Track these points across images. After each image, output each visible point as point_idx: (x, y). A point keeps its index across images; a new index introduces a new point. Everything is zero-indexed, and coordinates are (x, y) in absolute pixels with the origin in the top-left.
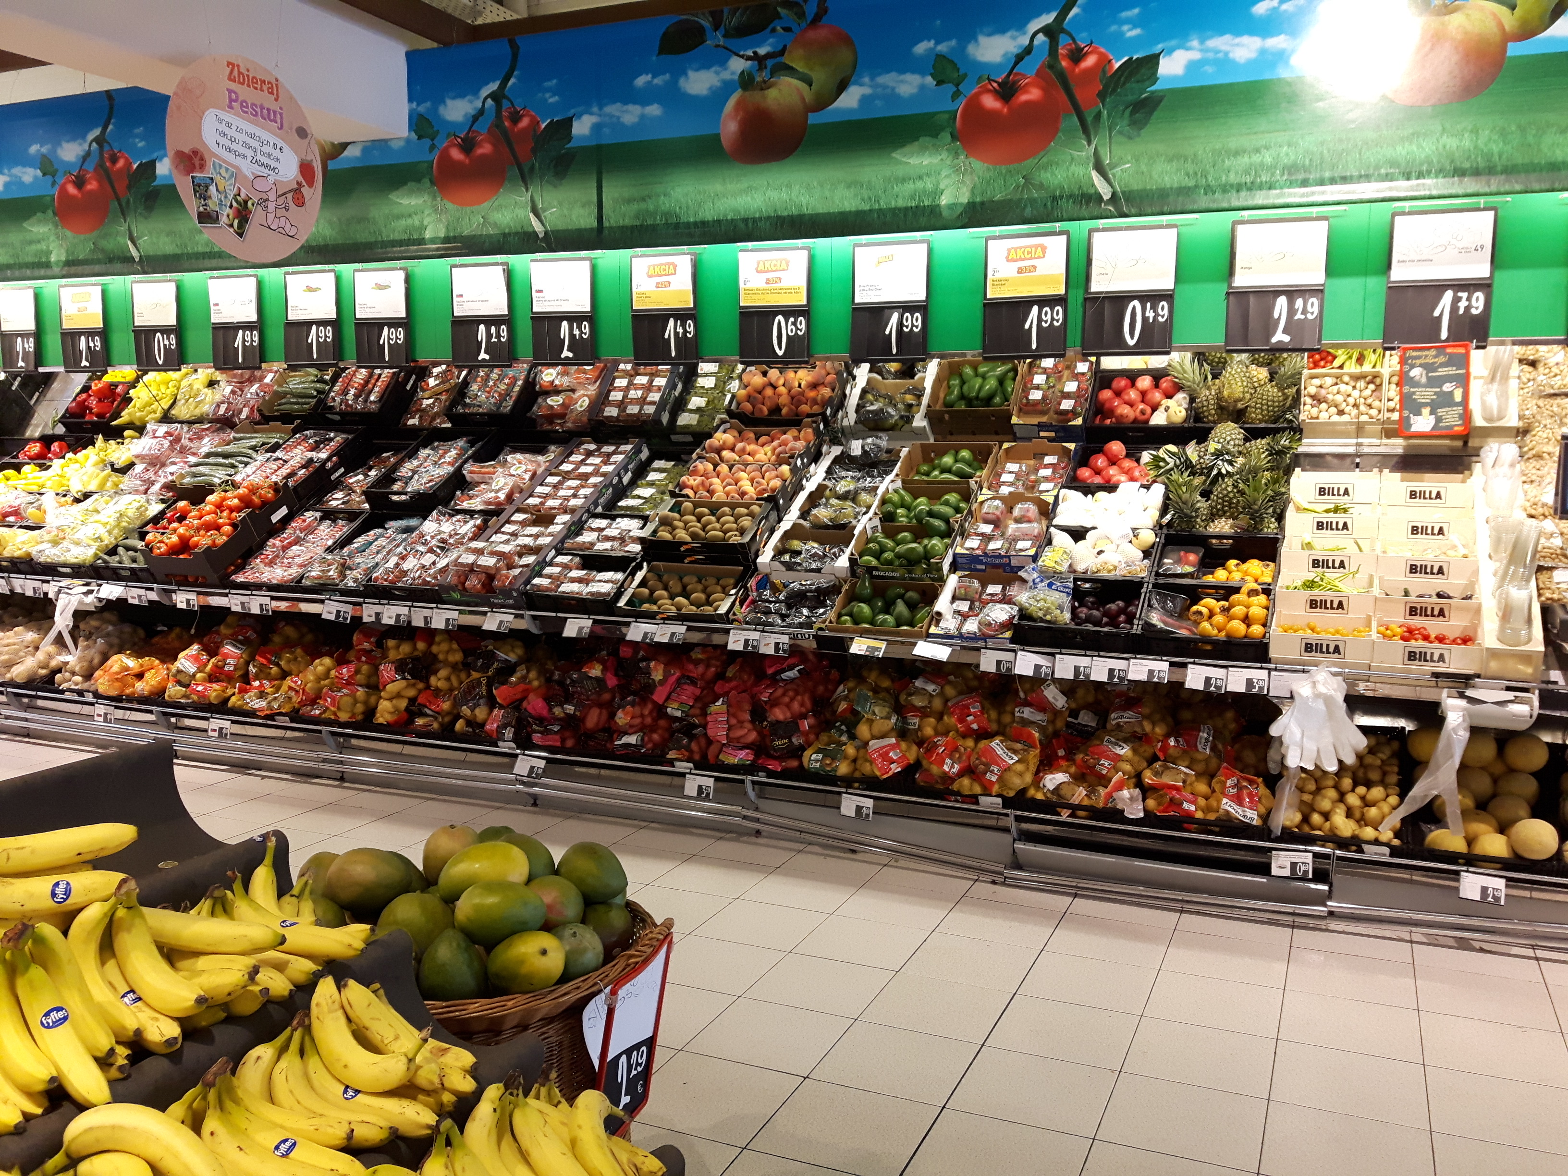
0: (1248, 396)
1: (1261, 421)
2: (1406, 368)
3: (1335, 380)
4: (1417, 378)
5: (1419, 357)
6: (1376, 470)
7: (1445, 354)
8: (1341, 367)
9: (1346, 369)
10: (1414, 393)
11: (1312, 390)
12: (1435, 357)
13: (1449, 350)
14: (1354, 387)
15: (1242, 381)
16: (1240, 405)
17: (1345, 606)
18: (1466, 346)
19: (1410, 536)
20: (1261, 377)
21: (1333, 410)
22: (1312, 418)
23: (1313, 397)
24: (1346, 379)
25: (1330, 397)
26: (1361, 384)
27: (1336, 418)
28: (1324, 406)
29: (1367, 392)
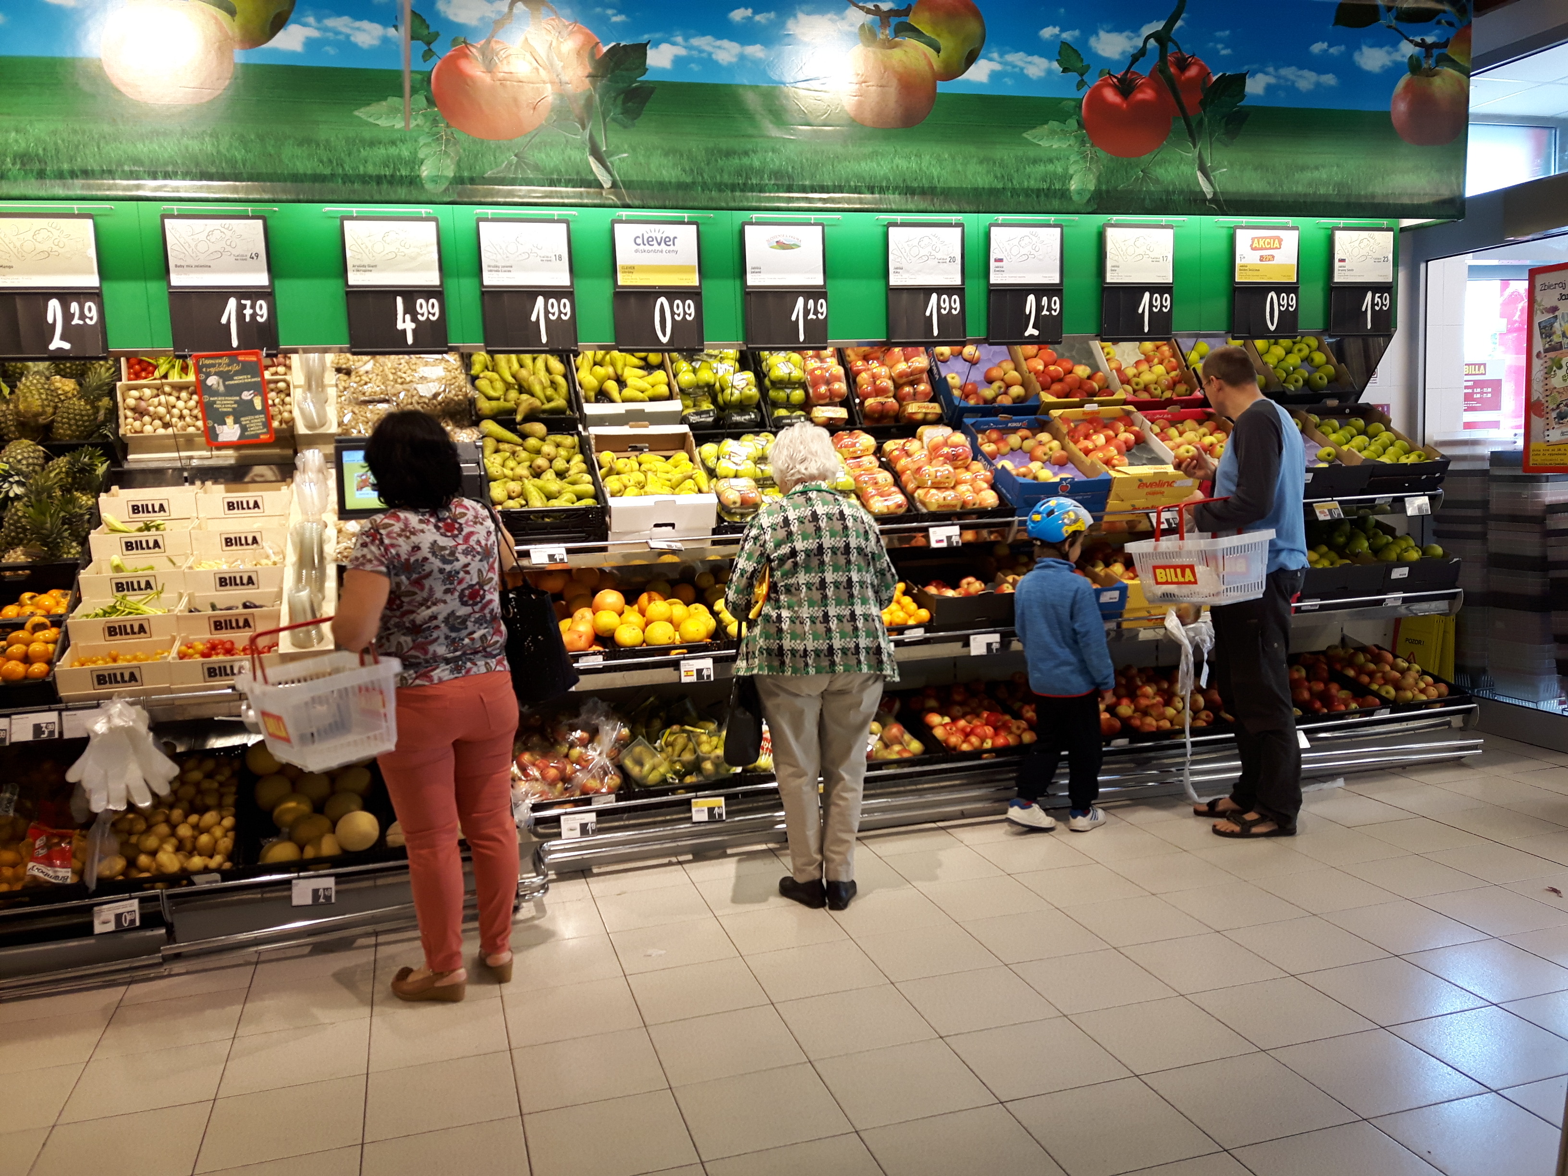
0: (50, 410)
1: (71, 437)
2: (202, 376)
3: (155, 392)
4: (215, 386)
5: (213, 366)
6: (198, 483)
7: (238, 362)
8: (165, 376)
9: (170, 380)
10: (214, 402)
11: (131, 402)
12: (229, 365)
13: (241, 358)
14: (178, 398)
15: (40, 394)
16: (41, 420)
17: (147, 629)
18: (256, 354)
19: (225, 548)
20: (67, 389)
21: (157, 422)
22: (136, 432)
23: (134, 410)
24: (167, 389)
25: (151, 409)
26: (184, 395)
27: (161, 431)
28: (147, 419)
29: (192, 403)
